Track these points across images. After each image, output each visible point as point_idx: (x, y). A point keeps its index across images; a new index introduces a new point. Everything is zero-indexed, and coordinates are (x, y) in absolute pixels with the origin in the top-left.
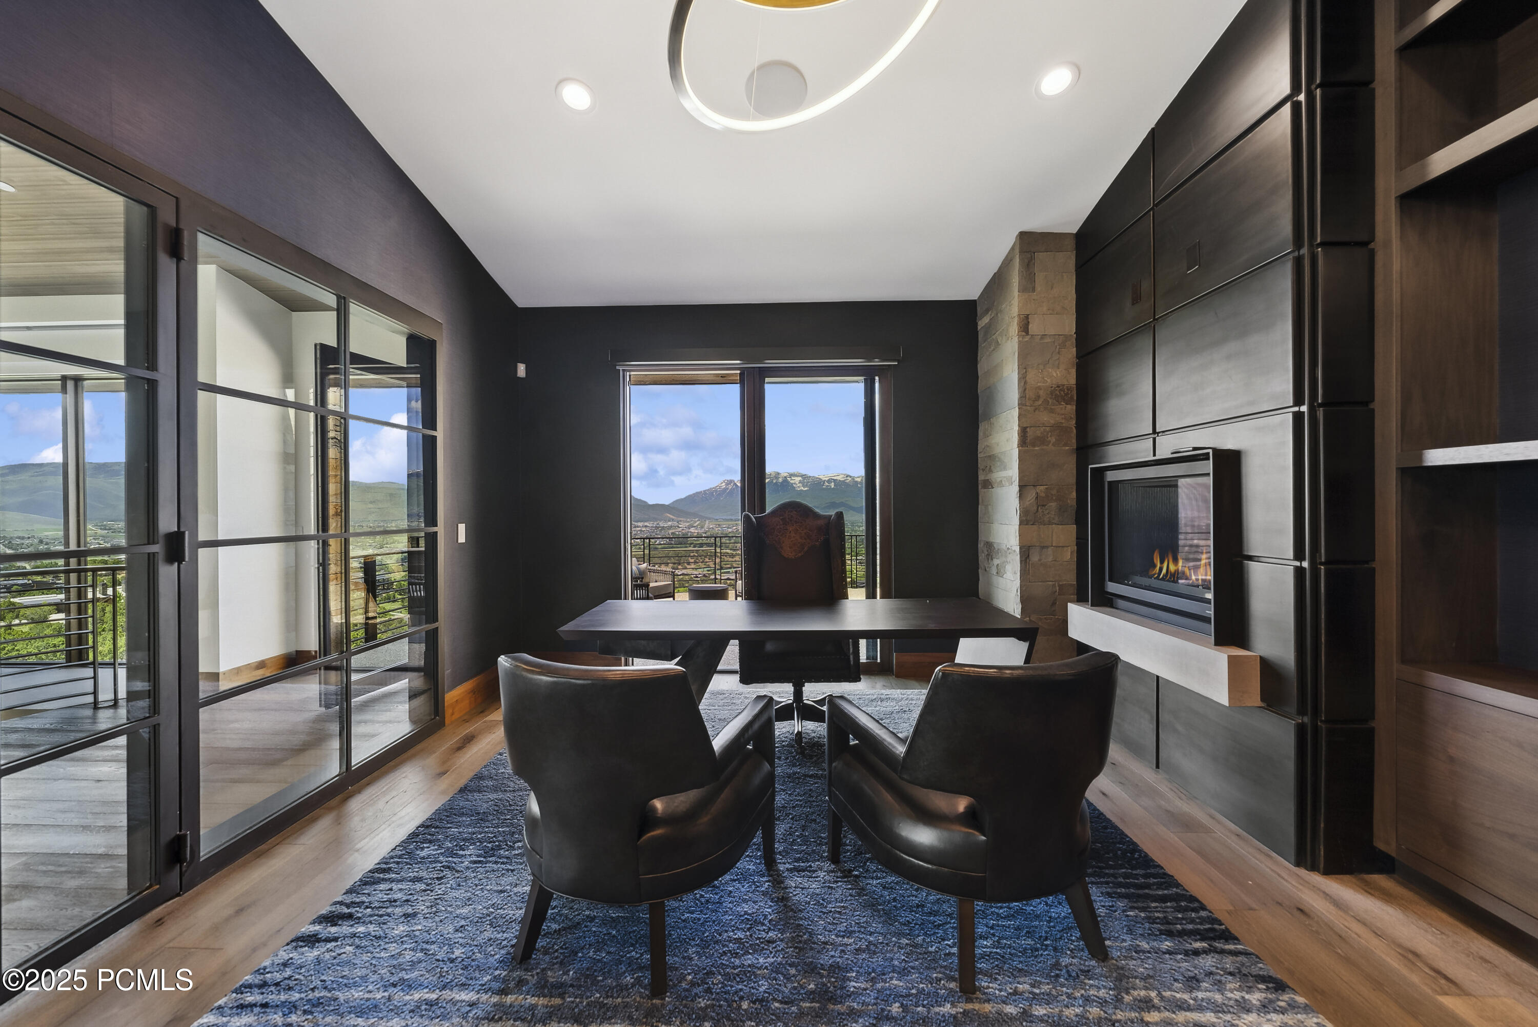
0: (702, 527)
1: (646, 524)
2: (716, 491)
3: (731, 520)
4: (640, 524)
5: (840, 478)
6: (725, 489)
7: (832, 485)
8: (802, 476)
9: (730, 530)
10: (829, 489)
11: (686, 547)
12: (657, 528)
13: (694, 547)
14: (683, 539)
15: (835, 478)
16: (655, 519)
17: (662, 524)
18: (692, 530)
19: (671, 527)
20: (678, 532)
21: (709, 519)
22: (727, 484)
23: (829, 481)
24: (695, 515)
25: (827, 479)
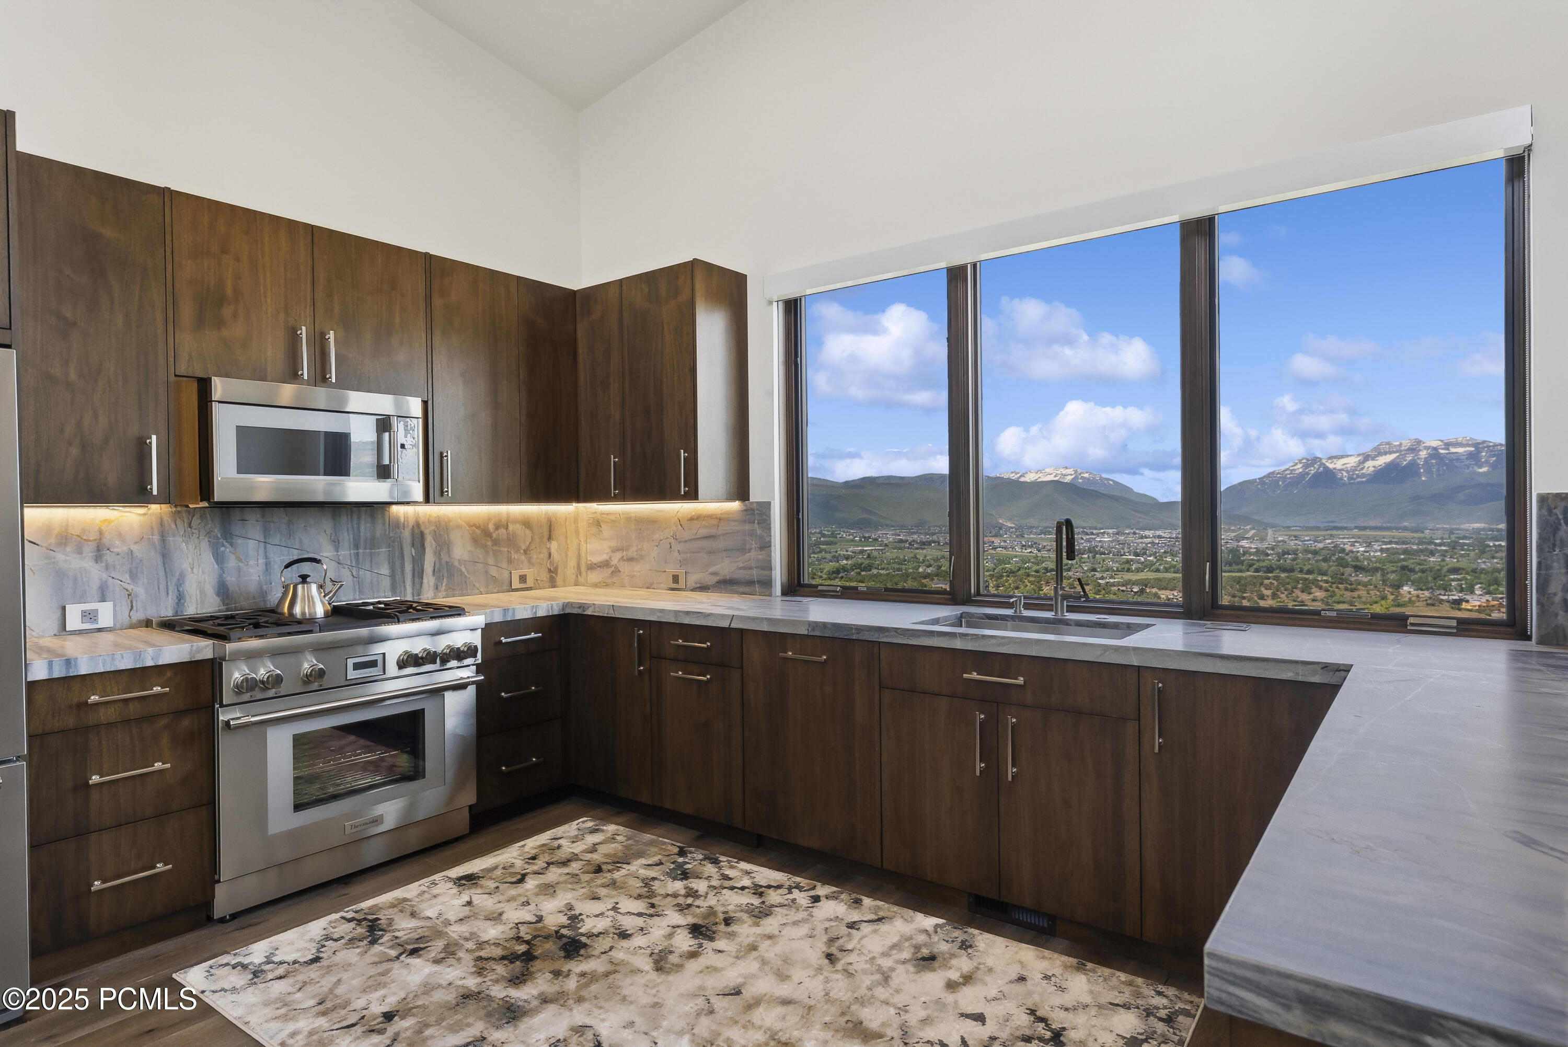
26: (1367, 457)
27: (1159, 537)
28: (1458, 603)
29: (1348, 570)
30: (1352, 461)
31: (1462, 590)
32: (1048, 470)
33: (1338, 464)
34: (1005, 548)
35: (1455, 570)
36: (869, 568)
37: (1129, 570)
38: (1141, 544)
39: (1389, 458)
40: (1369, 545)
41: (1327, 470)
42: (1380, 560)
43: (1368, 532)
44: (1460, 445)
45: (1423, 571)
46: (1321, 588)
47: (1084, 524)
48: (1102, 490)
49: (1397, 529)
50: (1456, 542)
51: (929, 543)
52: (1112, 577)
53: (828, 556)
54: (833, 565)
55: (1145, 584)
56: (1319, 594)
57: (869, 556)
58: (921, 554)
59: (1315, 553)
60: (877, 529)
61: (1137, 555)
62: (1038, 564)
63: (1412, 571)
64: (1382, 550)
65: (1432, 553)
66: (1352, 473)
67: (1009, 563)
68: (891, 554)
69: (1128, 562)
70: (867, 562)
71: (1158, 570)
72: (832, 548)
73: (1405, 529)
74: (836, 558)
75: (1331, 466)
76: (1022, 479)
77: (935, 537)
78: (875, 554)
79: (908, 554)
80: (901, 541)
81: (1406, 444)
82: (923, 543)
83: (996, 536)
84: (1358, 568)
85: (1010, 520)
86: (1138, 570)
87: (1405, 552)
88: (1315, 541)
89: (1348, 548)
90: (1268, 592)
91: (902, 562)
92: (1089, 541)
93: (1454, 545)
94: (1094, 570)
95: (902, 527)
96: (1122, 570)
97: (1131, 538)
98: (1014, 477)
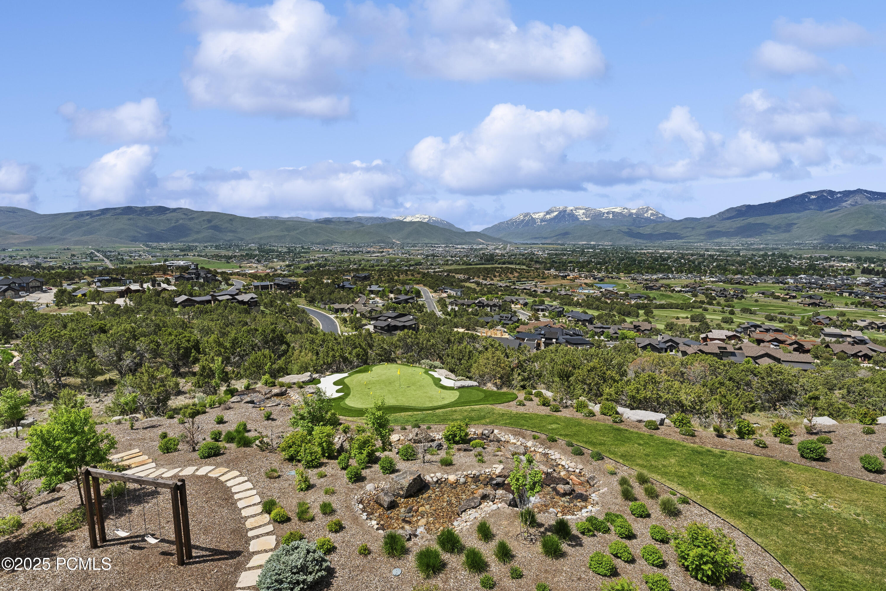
0: (505, 249)
1: (464, 246)
2: (516, 222)
3: (527, 244)
4: (459, 246)
5: (618, 210)
6: (523, 221)
7: (611, 216)
8: (585, 209)
9: (526, 252)
10: (607, 219)
11: (493, 264)
12: (471, 249)
13: (499, 264)
14: (490, 258)
15: (613, 210)
16: (470, 243)
17: (475, 247)
18: (497, 251)
19: (481, 249)
20: (486, 252)
21: (510, 243)
22: (525, 216)
23: (608, 213)
24: (499, 240)
25: (606, 211)
26: (548, 213)
27: (464, 248)
28: (566, 276)
29: (533, 263)
30: (542, 215)
31: (570, 271)
32: (417, 216)
33: (536, 216)
34: (394, 254)
35: (571, 262)
36: (325, 265)
37: (447, 265)
38: (454, 251)
39: (556, 213)
40: (544, 251)
41: (532, 217)
42: (546, 258)
43: (545, 246)
44: (581, 209)
45: (560, 263)
46: (517, 272)
47: (432, 242)
48: (441, 226)
49: (556, 244)
50: (574, 250)
51: (358, 252)
52: (439, 268)
53: (304, 260)
54: (307, 264)
55: (450, 271)
56: (516, 274)
57: (326, 259)
58: (352, 258)
59: (523, 255)
60: (332, 245)
61: (452, 257)
62: (407, 262)
63: (556, 262)
64: (548, 254)
65: (565, 255)
66: (542, 220)
67: (394, 262)
68: (338, 258)
69: (448, 260)
70: (323, 263)
71: (459, 264)
72: (307, 255)
73: (559, 244)
74: (308, 261)
75: (534, 217)
76: (405, 220)
77: (361, 249)
78: (330, 258)
79: (346, 258)
80: (344, 251)
81: (561, 208)
82: (355, 252)
83: (391, 248)
84: (537, 262)
85: (398, 240)
86: (451, 264)
87: (556, 254)
88: (525, 250)
89: (536, 253)
90: (497, 274)
91: (341, 262)
92: (433, 250)
93: (573, 251)
94: (432, 265)
95: (345, 244)
96: (444, 264)
97: (451, 249)
98: (401, 219)
